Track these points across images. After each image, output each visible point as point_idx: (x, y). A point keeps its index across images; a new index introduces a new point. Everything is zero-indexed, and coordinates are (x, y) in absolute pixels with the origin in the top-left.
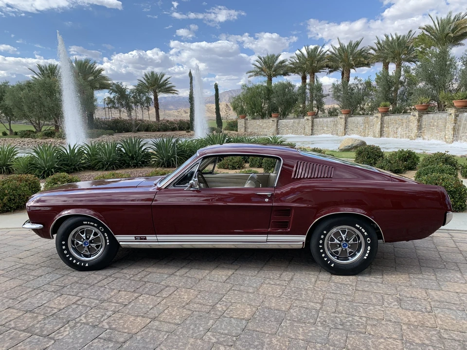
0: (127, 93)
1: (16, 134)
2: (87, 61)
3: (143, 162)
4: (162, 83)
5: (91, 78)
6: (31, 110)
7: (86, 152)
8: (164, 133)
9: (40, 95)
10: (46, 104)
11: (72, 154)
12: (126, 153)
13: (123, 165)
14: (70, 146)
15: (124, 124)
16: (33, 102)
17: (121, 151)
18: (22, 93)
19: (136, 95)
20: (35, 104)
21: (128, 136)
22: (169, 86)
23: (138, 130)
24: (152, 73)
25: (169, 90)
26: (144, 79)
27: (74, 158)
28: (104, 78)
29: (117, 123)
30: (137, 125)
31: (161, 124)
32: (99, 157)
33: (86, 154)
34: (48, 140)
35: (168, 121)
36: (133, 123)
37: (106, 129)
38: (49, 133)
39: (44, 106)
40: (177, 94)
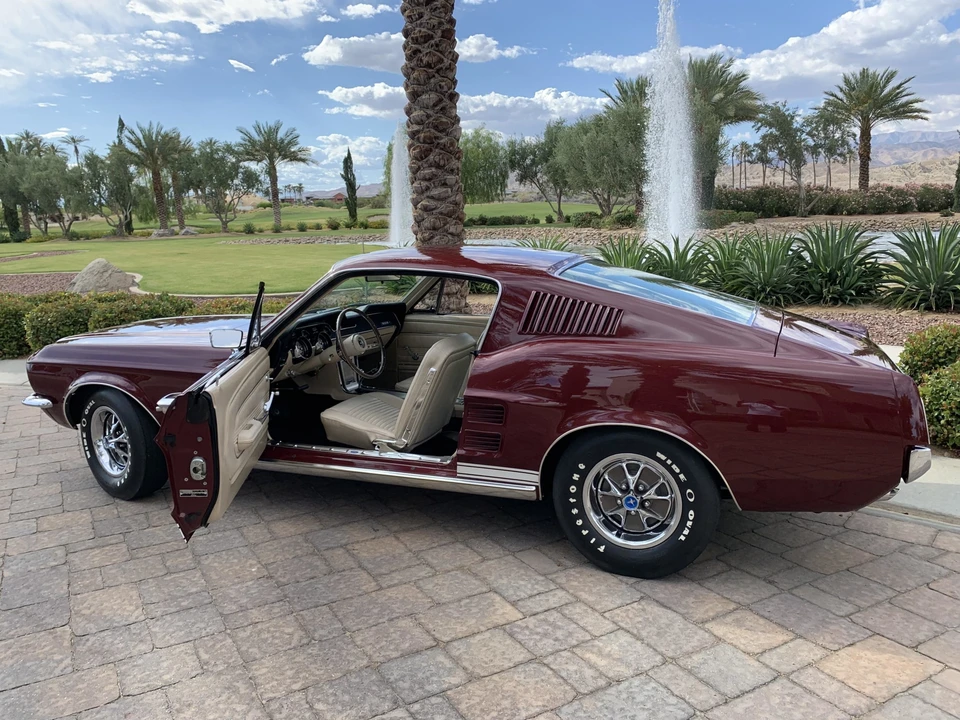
0: (795, 125)
1: (568, 219)
2: (714, 60)
3: (860, 291)
4: (885, 95)
5: (718, 96)
6: (598, 170)
7: (712, 259)
8: (878, 218)
9: (617, 139)
10: (624, 157)
11: (680, 261)
12: (815, 264)
13: (806, 294)
14: (677, 243)
15: (780, 198)
16: (603, 155)
17: (802, 258)
18: (585, 138)
19: (816, 128)
20: (606, 159)
21: (787, 224)
22: (904, 100)
23: (812, 212)
24: (864, 73)
25: (903, 112)
26: (841, 90)
27: (686, 272)
28: (749, 94)
29: (765, 195)
30: (810, 199)
31: (873, 196)
32: (744, 271)
33: (712, 263)
34: (622, 232)
35: (890, 189)
36: (803, 194)
37: (738, 209)
38: (625, 219)
39: (621, 162)
40: (926, 119)
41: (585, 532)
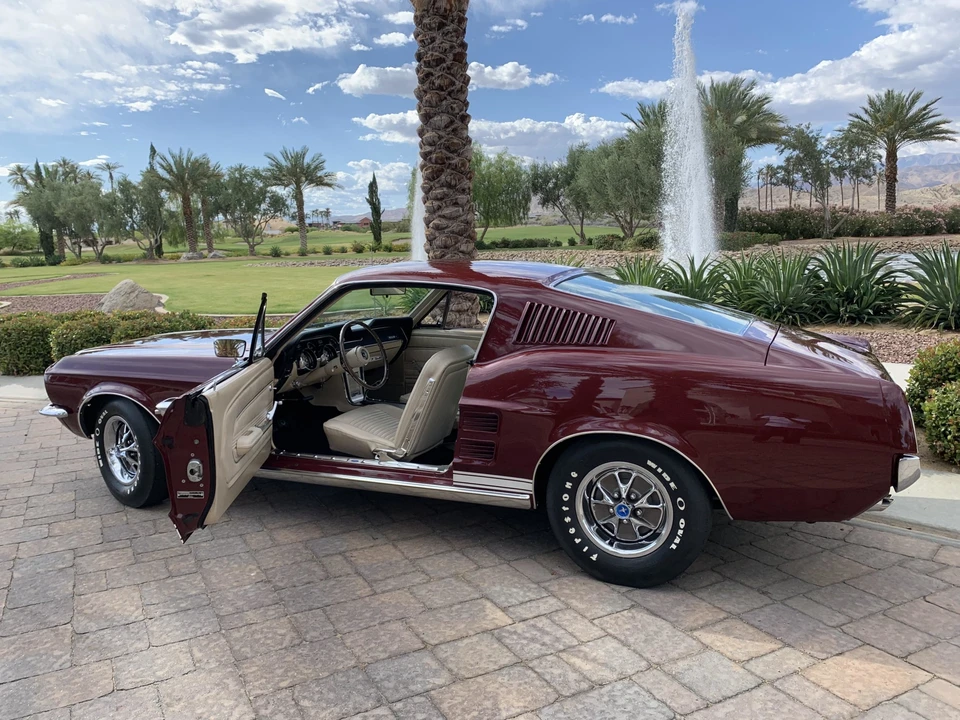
0: (819, 147)
1: (590, 242)
2: (735, 84)
3: (878, 311)
4: (911, 117)
5: (741, 118)
6: (620, 192)
7: (729, 279)
8: (906, 240)
9: (638, 162)
10: (646, 180)
11: (696, 281)
12: (832, 284)
13: (823, 314)
14: (692, 262)
15: (805, 220)
16: (625, 177)
17: (818, 278)
18: (606, 161)
19: (841, 150)
20: (628, 182)
21: (811, 246)
22: (931, 121)
23: (838, 234)
24: (889, 95)
25: (930, 133)
26: (866, 111)
27: (701, 291)
28: (771, 117)
29: (789, 217)
30: (835, 221)
31: (900, 217)
32: (761, 290)
33: (728, 282)
34: (644, 253)
35: (917, 210)
36: (828, 216)
37: (761, 231)
38: (647, 241)
39: (643, 185)
40: (954, 140)
41: (578, 541)
